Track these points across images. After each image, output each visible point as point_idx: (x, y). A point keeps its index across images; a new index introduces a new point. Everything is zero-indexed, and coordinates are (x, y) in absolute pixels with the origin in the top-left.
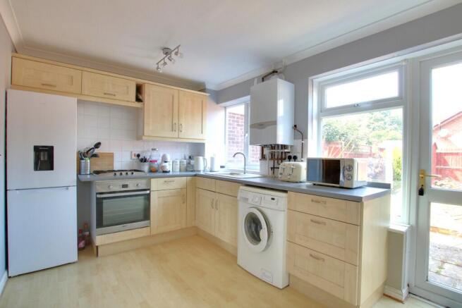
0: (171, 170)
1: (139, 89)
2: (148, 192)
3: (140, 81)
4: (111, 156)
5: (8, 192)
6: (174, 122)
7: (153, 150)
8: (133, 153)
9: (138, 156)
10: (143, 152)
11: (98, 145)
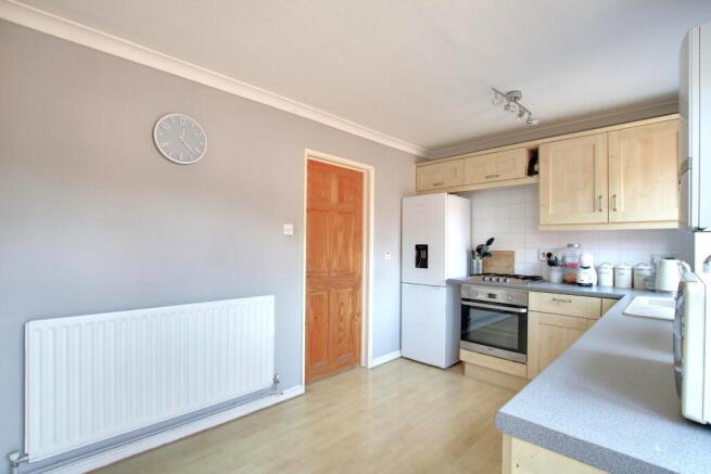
0: (595, 283)
1: (534, 157)
2: (524, 311)
3: (532, 144)
4: (510, 255)
5: (403, 285)
6: (597, 194)
7: (570, 246)
8: (541, 252)
9: (549, 255)
10: (558, 249)
11: (490, 242)
